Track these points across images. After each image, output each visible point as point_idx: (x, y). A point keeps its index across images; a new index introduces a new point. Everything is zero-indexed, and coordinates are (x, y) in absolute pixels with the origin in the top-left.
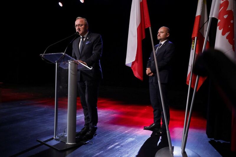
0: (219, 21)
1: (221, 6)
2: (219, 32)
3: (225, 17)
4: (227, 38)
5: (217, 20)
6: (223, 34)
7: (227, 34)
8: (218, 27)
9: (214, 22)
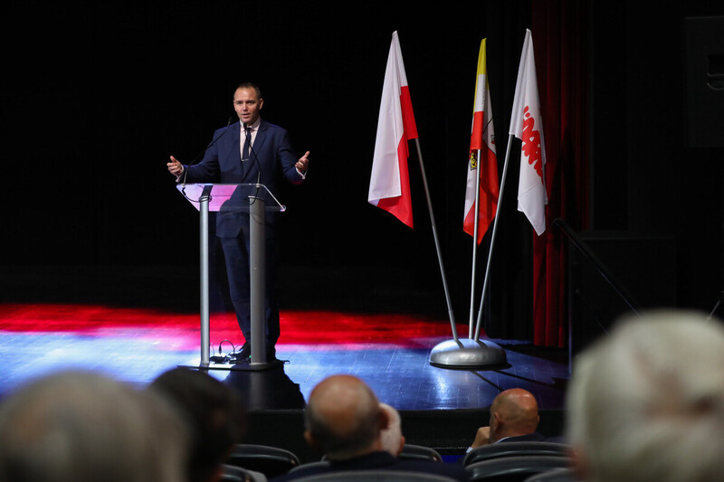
0: (524, 143)
1: (524, 123)
2: (524, 159)
3: (532, 139)
4: (535, 167)
5: (521, 142)
6: (530, 162)
7: (535, 162)
8: (523, 152)
9: (517, 142)
